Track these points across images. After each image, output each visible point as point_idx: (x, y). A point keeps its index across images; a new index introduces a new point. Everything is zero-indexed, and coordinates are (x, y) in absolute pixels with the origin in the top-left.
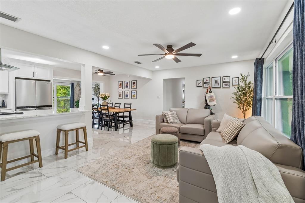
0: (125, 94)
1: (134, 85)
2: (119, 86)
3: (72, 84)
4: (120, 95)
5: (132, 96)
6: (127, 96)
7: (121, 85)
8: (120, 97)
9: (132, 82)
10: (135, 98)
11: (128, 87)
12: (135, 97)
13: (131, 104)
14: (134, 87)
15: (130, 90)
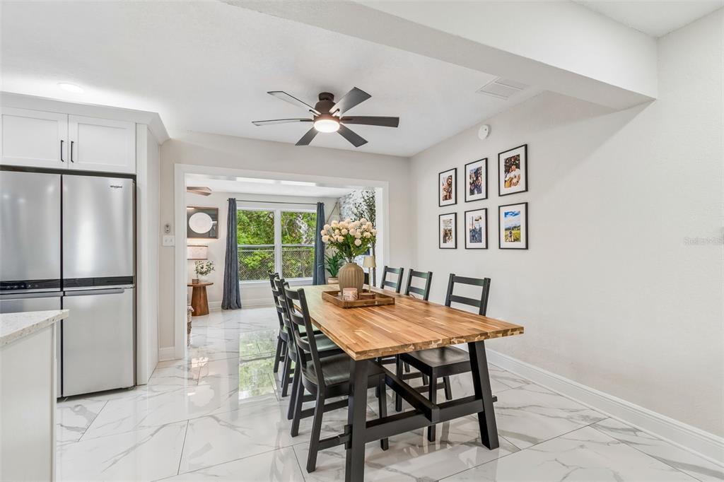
0: (469, 227)
1: (512, 175)
2: (443, 193)
3: (320, 206)
4: (446, 235)
5: (503, 233)
6: (475, 236)
7: (450, 185)
8: (445, 242)
9: (503, 157)
10: (522, 244)
11: (480, 192)
12: (517, 240)
13: (486, 283)
14: (510, 183)
15: (493, 202)
